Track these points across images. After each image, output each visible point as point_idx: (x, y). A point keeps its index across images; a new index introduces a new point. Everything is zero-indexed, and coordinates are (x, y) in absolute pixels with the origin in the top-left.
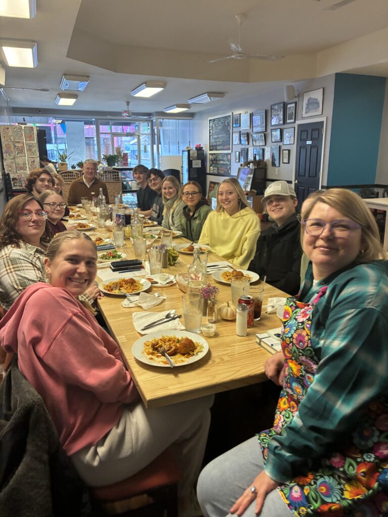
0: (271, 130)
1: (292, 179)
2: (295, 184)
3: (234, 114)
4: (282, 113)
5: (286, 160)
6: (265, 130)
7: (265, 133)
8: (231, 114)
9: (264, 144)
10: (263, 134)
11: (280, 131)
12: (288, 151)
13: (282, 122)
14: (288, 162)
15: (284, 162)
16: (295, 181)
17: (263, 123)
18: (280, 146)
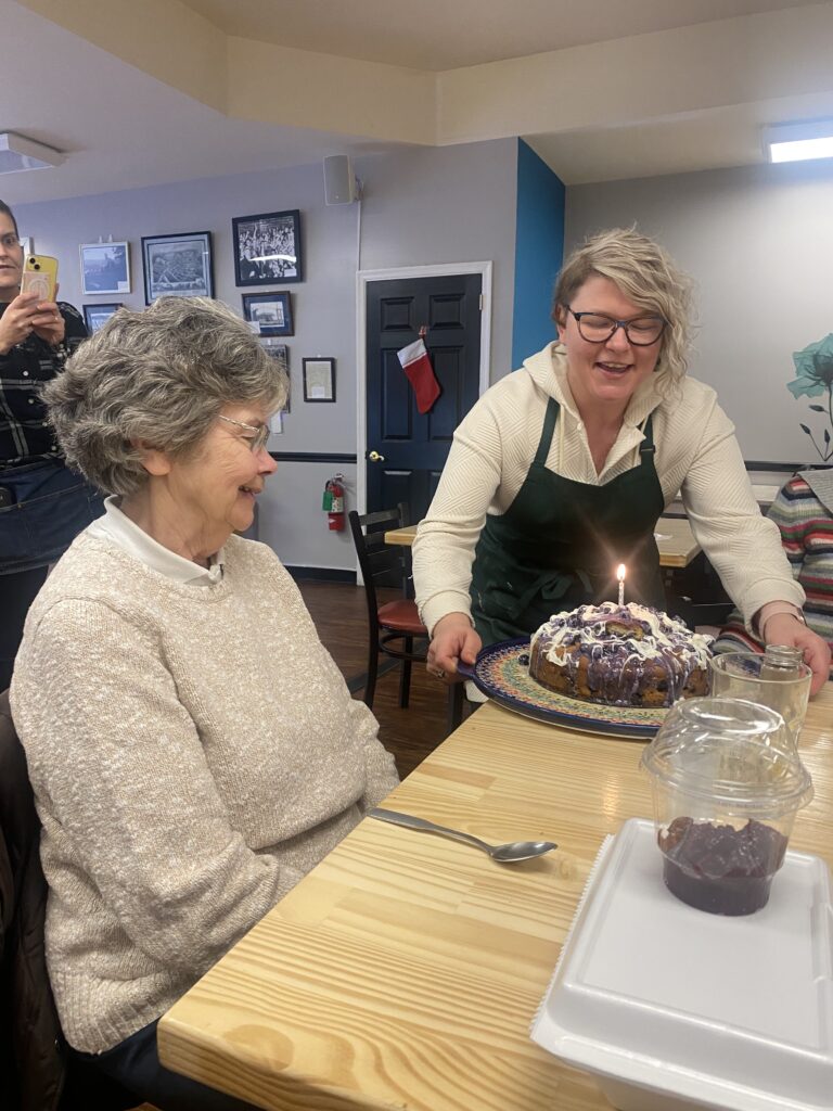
0: (245, 299)
1: (356, 448)
2: (370, 464)
4: (290, 243)
5: (319, 391)
11: (289, 301)
12: (329, 363)
13: (292, 273)
14: (330, 397)
15: (309, 397)
16: (368, 454)
17: (200, 274)
18: (287, 349)
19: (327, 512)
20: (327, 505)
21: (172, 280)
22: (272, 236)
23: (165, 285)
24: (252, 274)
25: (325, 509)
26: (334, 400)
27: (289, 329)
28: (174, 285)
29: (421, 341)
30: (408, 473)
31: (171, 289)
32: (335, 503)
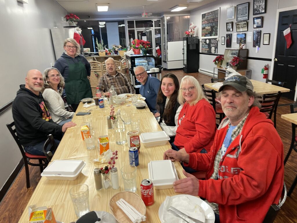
0: (254, 19)
1: (272, 57)
2: (275, 62)
3: (221, 8)
4: (264, 3)
5: (266, 42)
6: (247, 19)
7: (247, 21)
8: (219, 9)
9: (247, 30)
10: (246, 22)
11: (262, 19)
12: (269, 35)
13: (263, 11)
14: (268, 44)
15: (264, 44)
16: (275, 59)
17: (246, 13)
18: (261, 31)
19: (263, 74)
20: (263, 72)
21: (242, 15)
22: (260, 2)
23: (240, 16)
24: (256, 12)
25: (262, 73)
26: (269, 44)
27: (262, 26)
28: (242, 16)
29: (289, 28)
30: (294, 66)
31: (241, 17)
32: (265, 71)
